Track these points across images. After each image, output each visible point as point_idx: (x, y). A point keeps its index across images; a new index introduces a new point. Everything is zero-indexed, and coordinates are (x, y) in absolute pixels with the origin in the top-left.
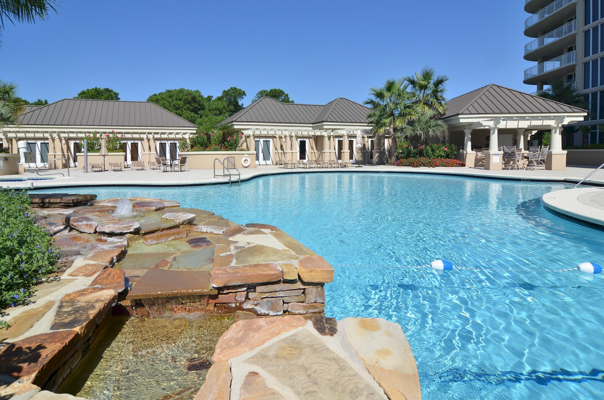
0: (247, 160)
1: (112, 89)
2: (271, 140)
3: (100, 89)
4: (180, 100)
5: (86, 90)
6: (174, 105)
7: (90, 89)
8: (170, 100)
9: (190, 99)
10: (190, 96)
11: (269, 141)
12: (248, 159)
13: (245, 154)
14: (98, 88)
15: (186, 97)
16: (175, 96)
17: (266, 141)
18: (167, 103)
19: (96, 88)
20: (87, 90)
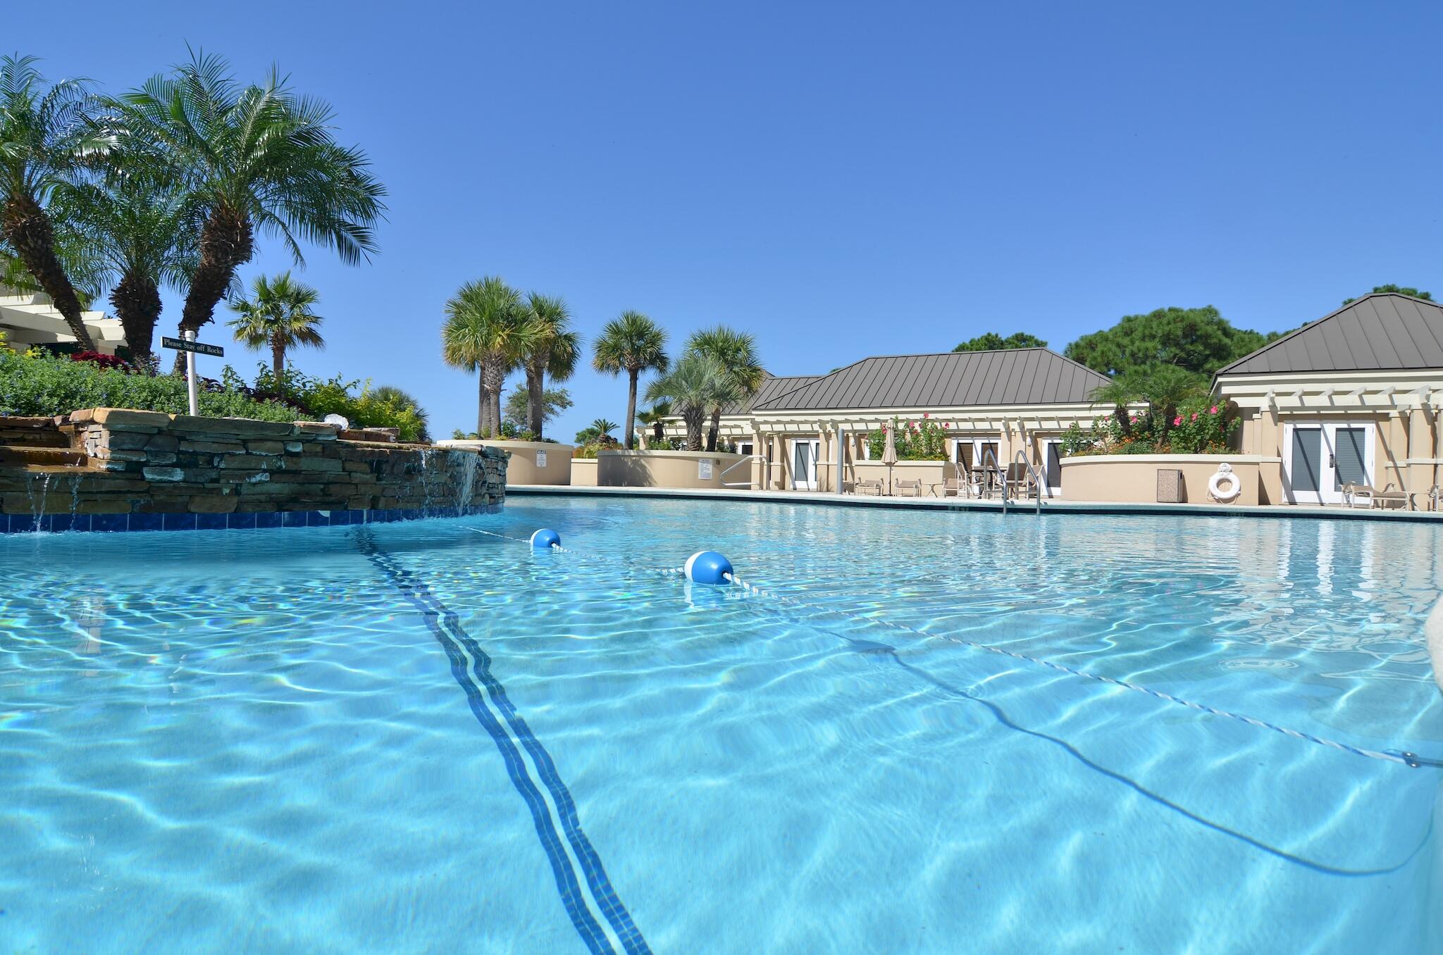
0: (1229, 481)
2: (1370, 428)
3: (997, 336)
4: (1153, 337)
5: (967, 342)
6: (1133, 355)
7: (976, 339)
8: (1126, 341)
9: (1180, 333)
10: (1180, 325)
11: (1363, 430)
12: (1232, 476)
13: (1219, 463)
14: (993, 334)
15: (1167, 328)
16: (1140, 329)
17: (1350, 430)
18: (1114, 348)
19: (989, 334)
20: (971, 342)
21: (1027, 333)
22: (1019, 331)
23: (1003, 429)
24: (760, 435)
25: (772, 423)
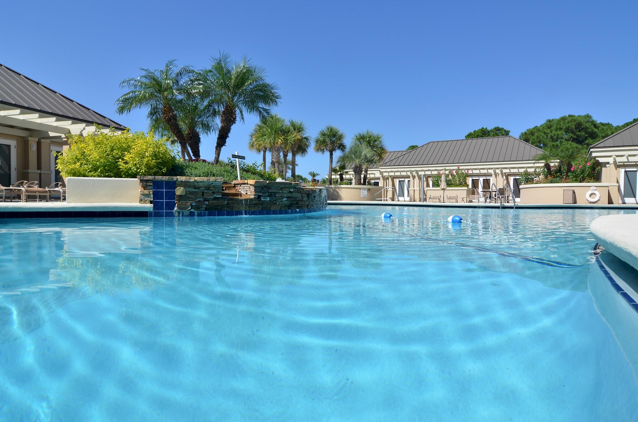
0: (595, 194)
1: (503, 127)
3: (486, 128)
4: (561, 129)
5: (472, 132)
6: (552, 137)
7: (477, 130)
8: (548, 131)
9: (573, 127)
10: (574, 123)
12: (596, 192)
13: (591, 186)
14: (485, 128)
15: (567, 125)
16: (555, 125)
18: (543, 134)
19: (483, 128)
20: (474, 132)
21: (500, 127)
22: (497, 126)
23: (493, 173)
24: (383, 177)
25: (389, 172)
